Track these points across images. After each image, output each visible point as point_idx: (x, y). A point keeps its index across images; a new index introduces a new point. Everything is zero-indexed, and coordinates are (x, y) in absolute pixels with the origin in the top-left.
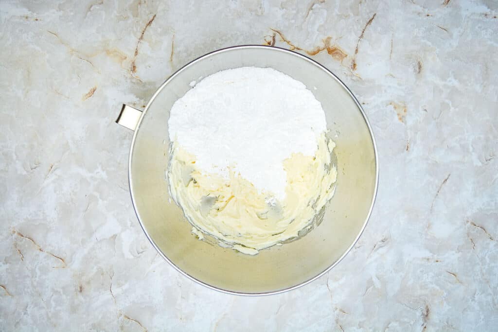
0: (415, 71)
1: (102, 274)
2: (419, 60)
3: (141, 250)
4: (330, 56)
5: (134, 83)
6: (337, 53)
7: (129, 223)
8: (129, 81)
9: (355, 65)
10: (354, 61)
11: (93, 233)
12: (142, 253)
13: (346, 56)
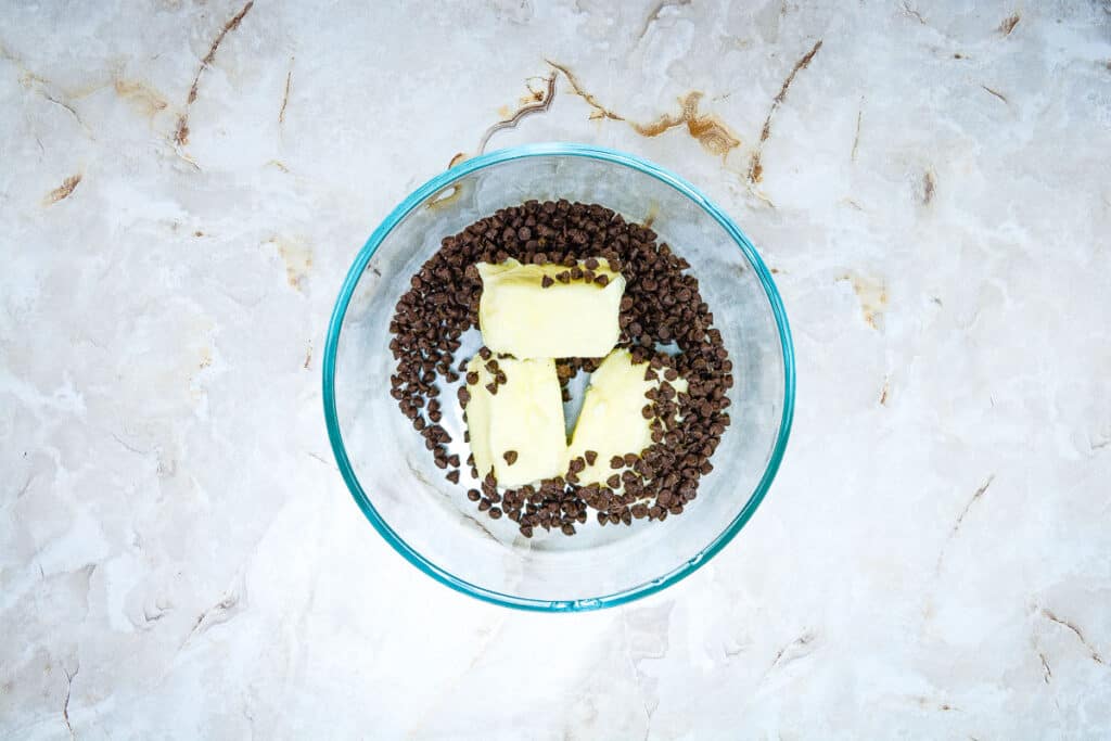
0: (916, 196)
1: (48, 667)
2: (927, 169)
3: (155, 612)
4: (696, 141)
5: (180, 172)
6: (713, 135)
7: (131, 538)
8: (167, 165)
9: (758, 169)
10: (756, 158)
11: (36, 553)
12: (158, 618)
13: (737, 144)
